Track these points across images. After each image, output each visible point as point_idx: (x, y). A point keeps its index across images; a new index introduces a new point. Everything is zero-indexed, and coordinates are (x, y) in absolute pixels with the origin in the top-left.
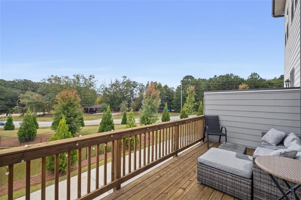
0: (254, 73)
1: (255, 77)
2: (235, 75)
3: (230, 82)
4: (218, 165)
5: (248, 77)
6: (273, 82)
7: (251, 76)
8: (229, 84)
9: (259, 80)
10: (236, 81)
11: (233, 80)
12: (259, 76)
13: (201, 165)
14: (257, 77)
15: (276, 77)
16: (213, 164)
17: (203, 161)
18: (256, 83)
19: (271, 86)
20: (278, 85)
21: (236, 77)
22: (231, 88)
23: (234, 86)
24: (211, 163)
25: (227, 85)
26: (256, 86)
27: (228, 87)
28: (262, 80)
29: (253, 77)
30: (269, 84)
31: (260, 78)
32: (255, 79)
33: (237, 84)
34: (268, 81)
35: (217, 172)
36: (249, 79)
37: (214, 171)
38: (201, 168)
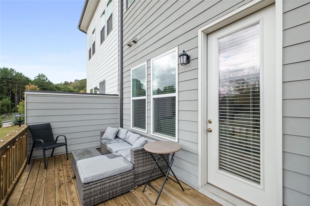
0: (42, 74)
1: (43, 79)
2: (17, 72)
3: (10, 79)
4: (109, 172)
5: (35, 77)
6: (60, 87)
7: (39, 76)
8: (8, 82)
9: (47, 83)
10: (19, 79)
11: (14, 77)
12: (47, 78)
13: (89, 184)
14: (45, 79)
15: (62, 83)
16: (103, 175)
17: (92, 178)
18: (44, 85)
19: (58, 90)
20: (64, 89)
21: (20, 75)
22: (11, 87)
23: (16, 85)
24: (101, 175)
25: (5, 82)
26: (44, 88)
27: (6, 85)
28: (50, 83)
29: (41, 79)
30: (56, 88)
31: (48, 81)
32: (43, 81)
33: (21, 83)
34: (56, 85)
35: (108, 181)
36: (36, 79)
37: (105, 182)
38: (89, 189)
